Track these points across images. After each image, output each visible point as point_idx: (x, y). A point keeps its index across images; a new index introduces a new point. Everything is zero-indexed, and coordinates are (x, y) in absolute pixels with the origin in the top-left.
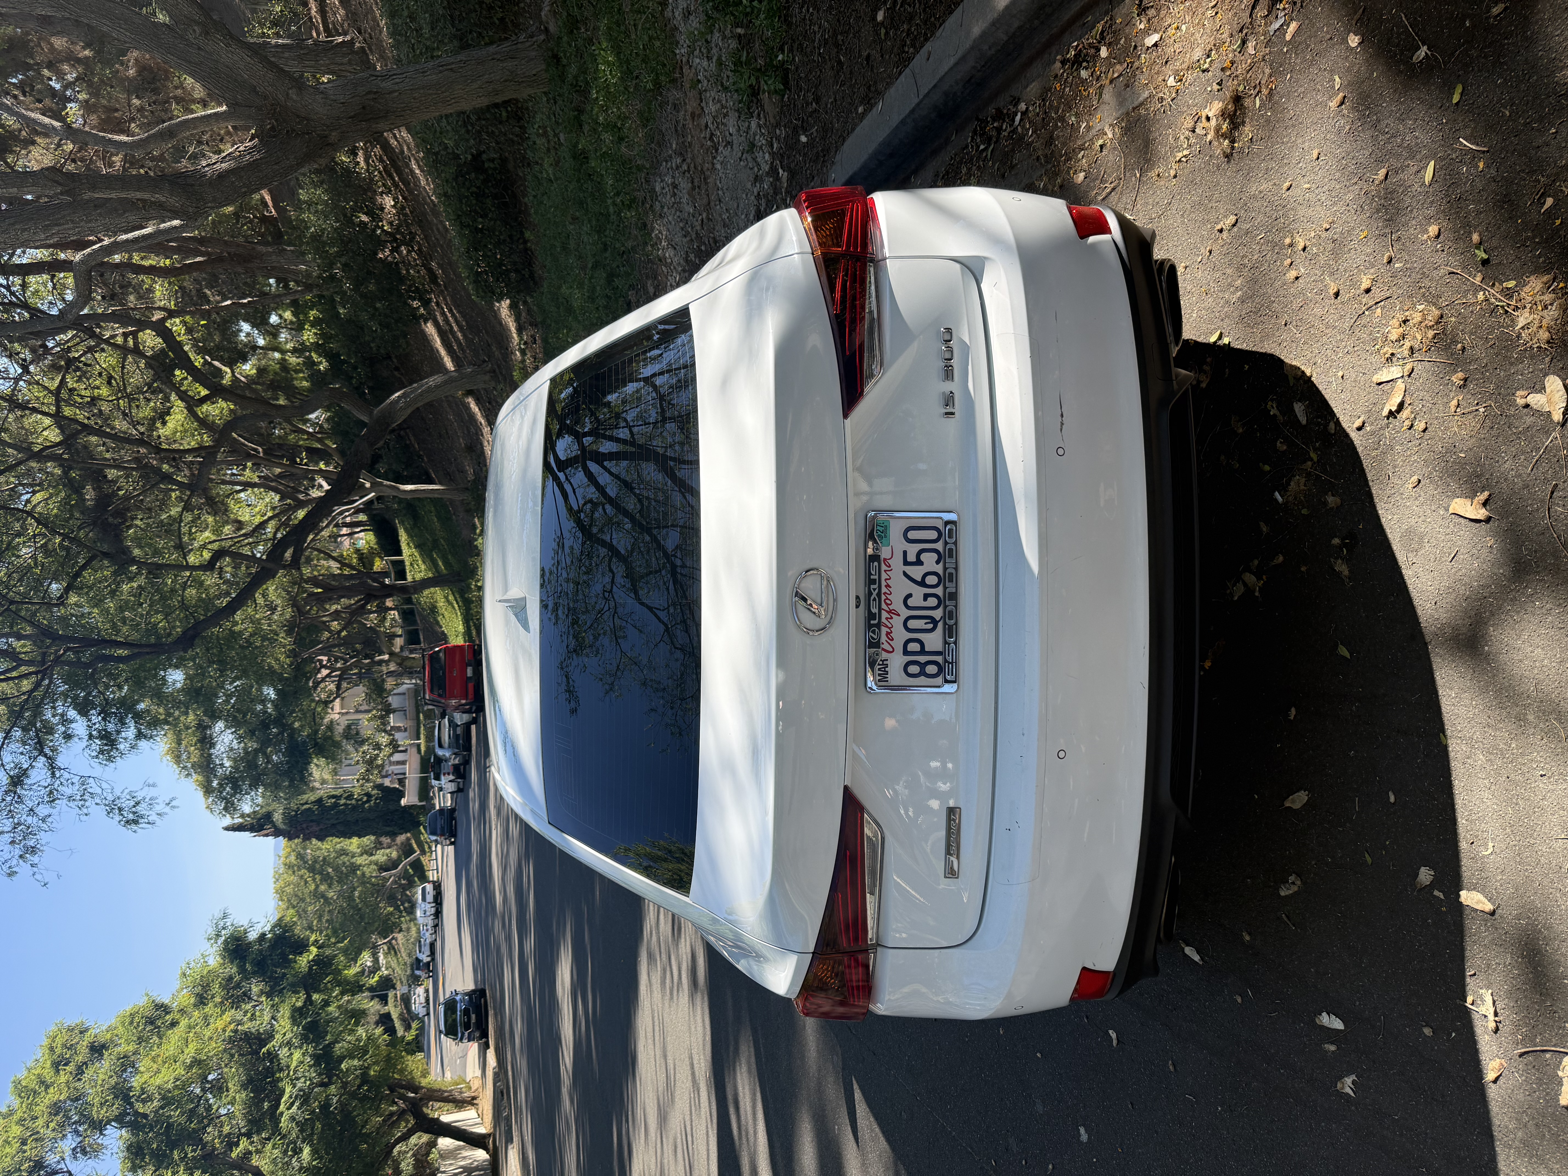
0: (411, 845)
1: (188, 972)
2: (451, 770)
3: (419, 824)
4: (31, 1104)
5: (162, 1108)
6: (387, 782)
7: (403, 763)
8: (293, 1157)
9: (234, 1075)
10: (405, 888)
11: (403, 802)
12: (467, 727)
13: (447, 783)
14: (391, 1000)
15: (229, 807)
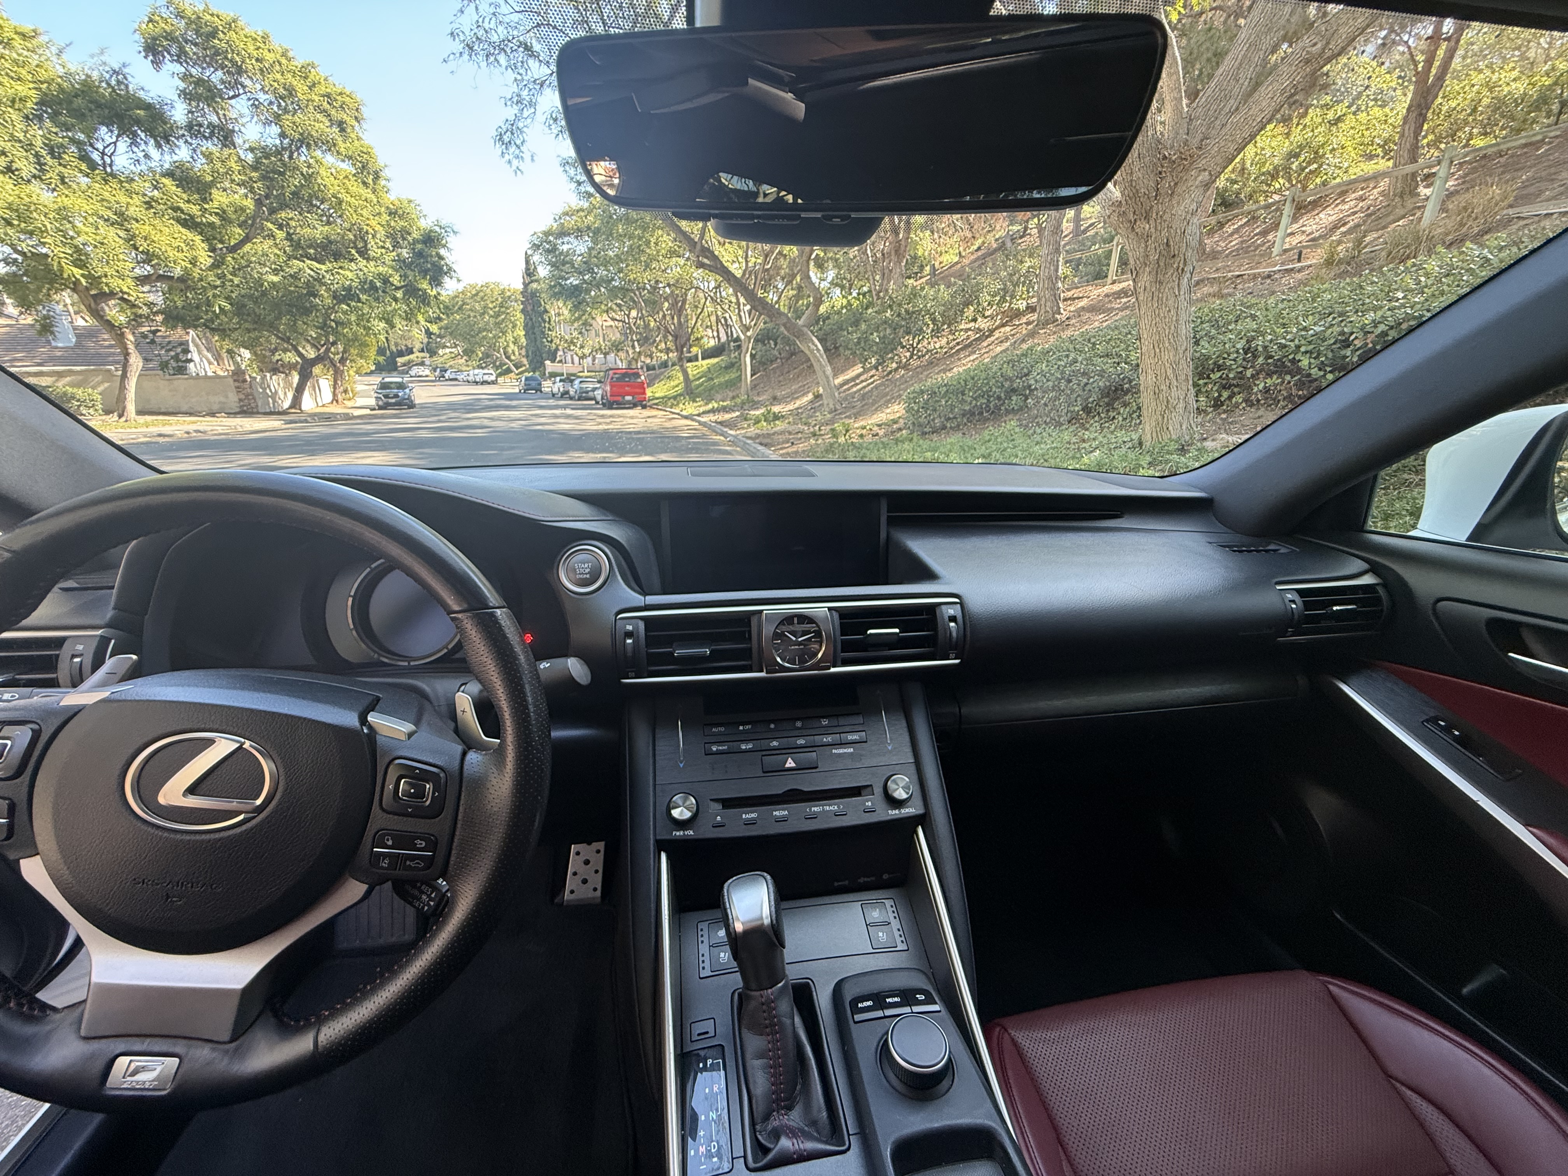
0: (521, 367)
1: (413, 205)
2: (566, 389)
3: (534, 372)
4: (294, 73)
5: (302, 174)
6: (560, 353)
7: (573, 363)
8: (271, 268)
9: (334, 231)
10: (494, 363)
11: (548, 362)
12: (594, 399)
13: (558, 387)
14: (422, 354)
15: (536, 247)
